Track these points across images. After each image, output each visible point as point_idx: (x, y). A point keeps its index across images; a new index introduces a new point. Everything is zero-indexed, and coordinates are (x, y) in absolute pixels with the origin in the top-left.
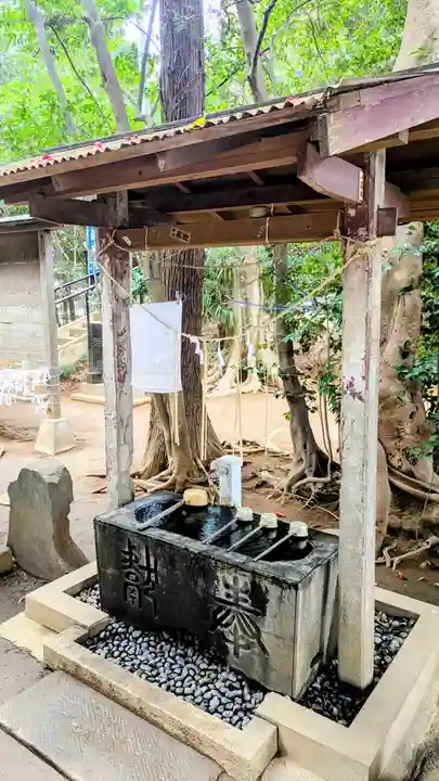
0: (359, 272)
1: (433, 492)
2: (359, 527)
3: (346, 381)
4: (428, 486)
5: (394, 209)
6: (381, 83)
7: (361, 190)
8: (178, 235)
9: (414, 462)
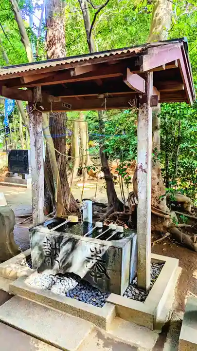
0: (144, 120)
1: (167, 214)
2: (145, 223)
3: (139, 165)
4: (165, 212)
5: (157, 96)
6: (159, 45)
7: (144, 88)
8: (66, 105)
9: (159, 203)
